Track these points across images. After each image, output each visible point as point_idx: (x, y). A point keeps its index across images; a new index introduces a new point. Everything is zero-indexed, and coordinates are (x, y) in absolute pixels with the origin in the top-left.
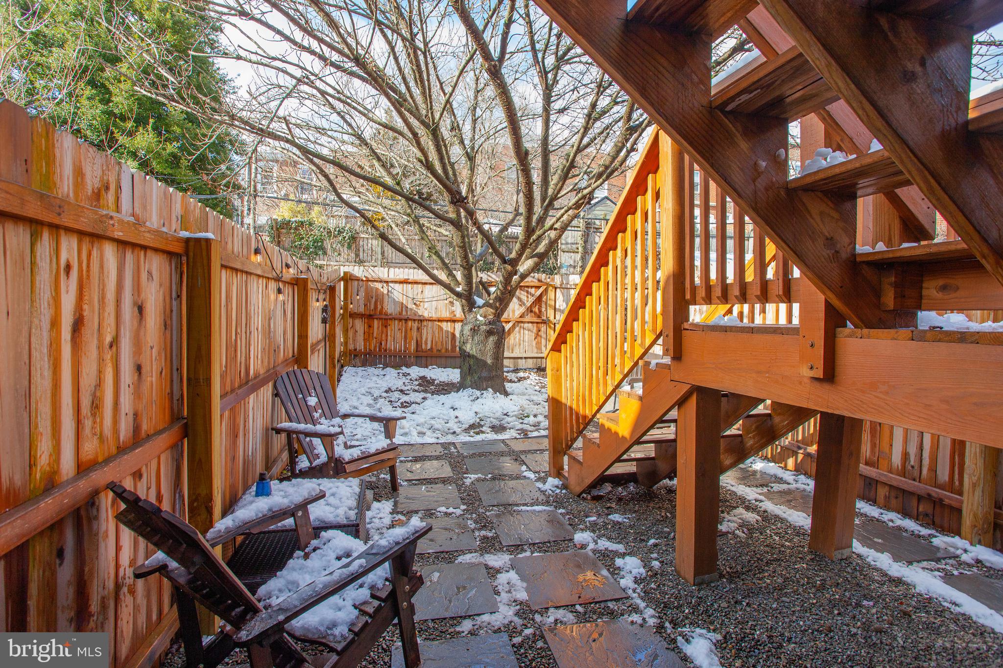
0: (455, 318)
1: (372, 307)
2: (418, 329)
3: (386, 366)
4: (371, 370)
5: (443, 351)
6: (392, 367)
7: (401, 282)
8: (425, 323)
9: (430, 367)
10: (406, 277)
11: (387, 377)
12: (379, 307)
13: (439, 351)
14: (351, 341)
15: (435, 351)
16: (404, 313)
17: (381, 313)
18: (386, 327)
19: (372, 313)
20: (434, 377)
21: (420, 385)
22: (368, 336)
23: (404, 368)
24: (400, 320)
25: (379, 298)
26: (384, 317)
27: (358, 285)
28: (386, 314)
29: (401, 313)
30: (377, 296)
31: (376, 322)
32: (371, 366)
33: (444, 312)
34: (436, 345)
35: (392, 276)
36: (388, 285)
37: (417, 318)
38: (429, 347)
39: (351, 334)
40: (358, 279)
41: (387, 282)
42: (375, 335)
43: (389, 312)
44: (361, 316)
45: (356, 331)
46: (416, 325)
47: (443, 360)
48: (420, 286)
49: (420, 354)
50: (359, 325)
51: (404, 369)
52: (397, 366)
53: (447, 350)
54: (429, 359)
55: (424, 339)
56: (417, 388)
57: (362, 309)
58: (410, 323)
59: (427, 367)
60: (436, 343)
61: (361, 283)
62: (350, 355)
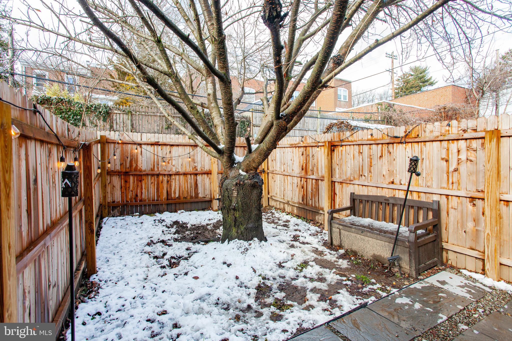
0: (196, 172)
1: (128, 165)
2: (168, 182)
3: (141, 214)
4: (129, 218)
5: (189, 197)
6: (147, 214)
7: (152, 144)
8: (173, 177)
9: (179, 212)
10: (157, 141)
11: (145, 225)
12: (134, 165)
13: (186, 198)
14: (109, 195)
15: (182, 198)
16: (156, 169)
17: (136, 169)
18: (141, 181)
19: (127, 170)
20: (185, 221)
22: (124, 188)
23: (157, 214)
24: (153, 175)
25: (134, 159)
26: (138, 173)
27: (114, 147)
28: (140, 171)
29: (153, 170)
30: (132, 156)
31: (131, 178)
32: (128, 214)
33: (188, 167)
34: (183, 194)
35: (144, 140)
36: (141, 147)
37: (167, 173)
38: (177, 195)
39: (109, 189)
40: (114, 143)
41: (140, 145)
42: (131, 188)
43: (143, 169)
44: (118, 173)
45: (114, 186)
46: (165, 179)
47: (189, 206)
48: (168, 147)
49: (170, 201)
50: (116, 181)
51: (158, 216)
52: (151, 213)
53: (191, 197)
54: (177, 205)
55: (173, 190)
56: (176, 236)
57: (118, 168)
58: (161, 178)
59: (176, 211)
60: (183, 191)
61: (117, 145)
62: (109, 207)
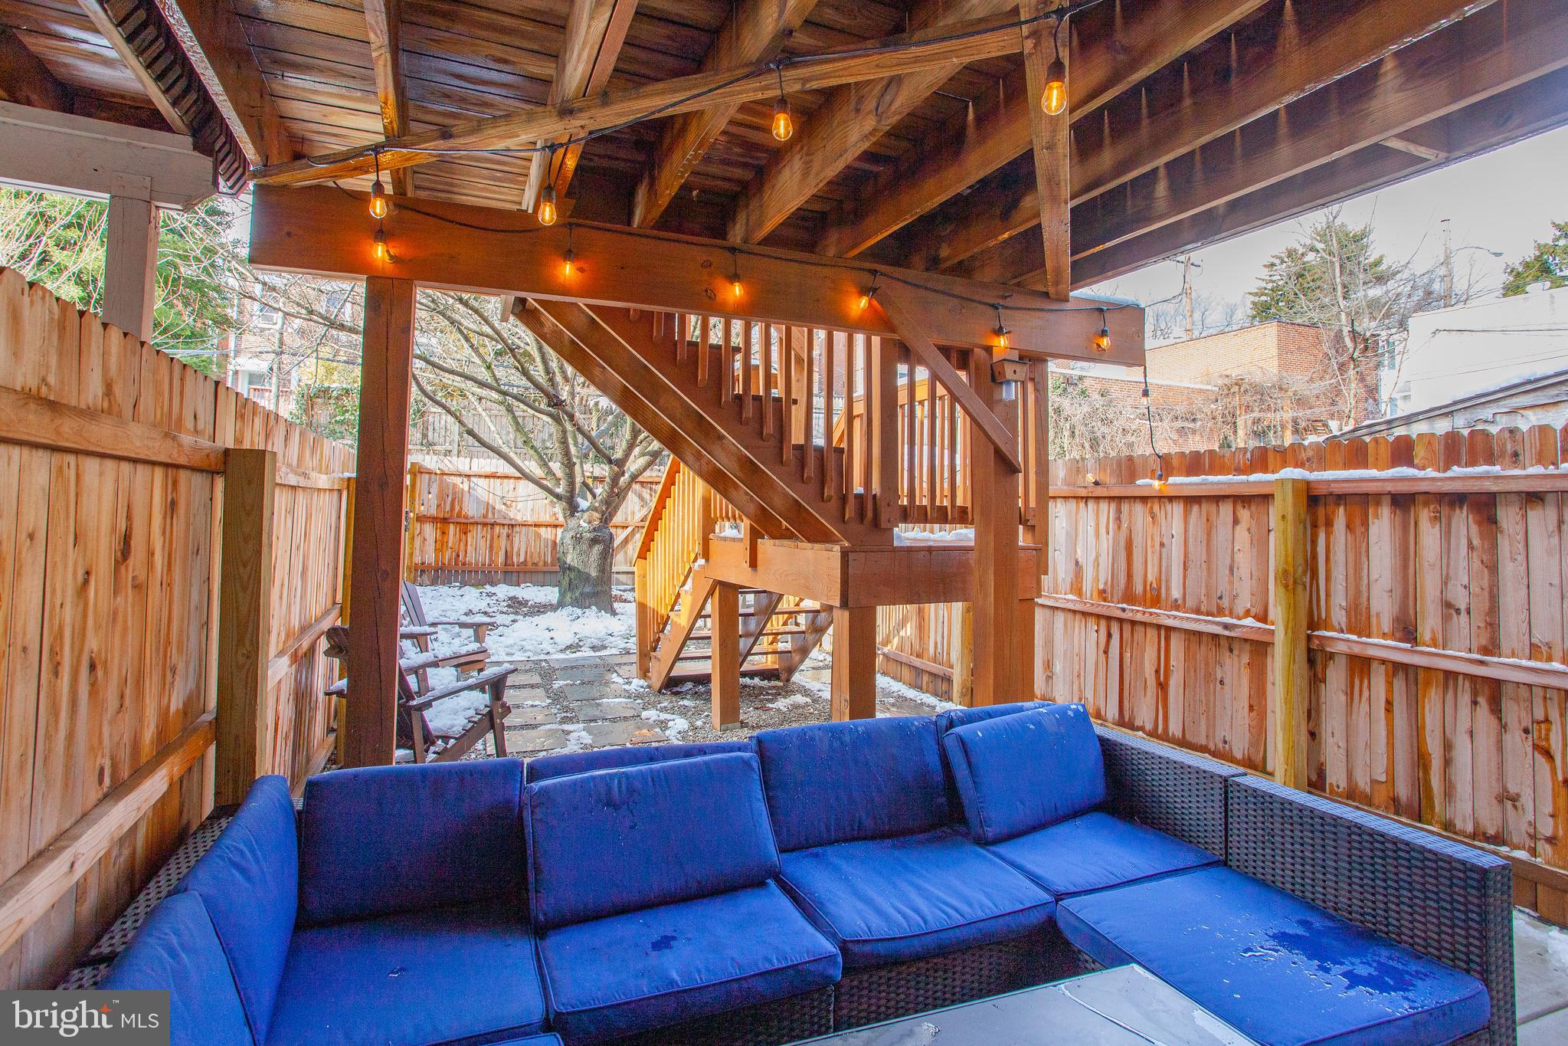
0: (556, 522)
1: (448, 508)
2: (508, 536)
3: (464, 584)
4: (444, 589)
5: (541, 564)
6: (472, 585)
7: (486, 477)
8: (517, 529)
9: (523, 586)
10: (495, 470)
11: (466, 598)
12: (457, 508)
13: (536, 564)
14: (417, 552)
15: (530, 564)
16: (490, 515)
17: (459, 515)
18: (465, 533)
19: (446, 516)
20: (527, 597)
21: (509, 606)
22: (440, 546)
23: (487, 586)
24: (485, 525)
25: (457, 497)
26: (463, 521)
27: (430, 479)
28: (466, 517)
29: (485, 516)
30: (454, 493)
31: (452, 527)
32: (443, 584)
33: (542, 514)
34: (531, 557)
35: (475, 469)
36: (469, 481)
37: (507, 522)
38: (522, 560)
39: (417, 543)
40: (430, 472)
41: (468, 476)
42: (450, 545)
43: (470, 514)
44: (433, 520)
45: (425, 539)
46: (505, 531)
47: (540, 577)
48: (512, 481)
49: (510, 568)
50: (429, 532)
51: (489, 588)
52: (478, 584)
53: (545, 563)
54: (521, 575)
55: (515, 550)
56: (505, 610)
57: (433, 512)
58: (497, 529)
59: (519, 585)
60: (532, 553)
61: (433, 476)
62: (416, 570)
